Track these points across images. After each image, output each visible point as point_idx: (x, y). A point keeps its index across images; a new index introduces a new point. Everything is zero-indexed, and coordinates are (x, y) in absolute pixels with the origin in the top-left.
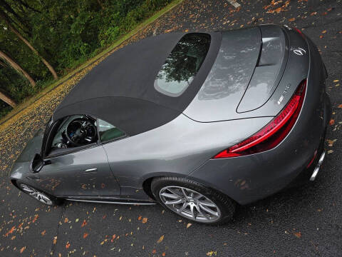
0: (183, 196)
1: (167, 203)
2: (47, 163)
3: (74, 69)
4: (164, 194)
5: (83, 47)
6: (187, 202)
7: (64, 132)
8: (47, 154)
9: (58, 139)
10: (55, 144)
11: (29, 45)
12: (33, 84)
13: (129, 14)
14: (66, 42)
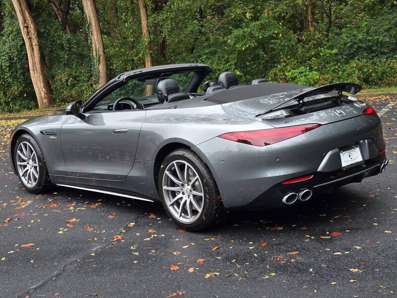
14: (207, 51)
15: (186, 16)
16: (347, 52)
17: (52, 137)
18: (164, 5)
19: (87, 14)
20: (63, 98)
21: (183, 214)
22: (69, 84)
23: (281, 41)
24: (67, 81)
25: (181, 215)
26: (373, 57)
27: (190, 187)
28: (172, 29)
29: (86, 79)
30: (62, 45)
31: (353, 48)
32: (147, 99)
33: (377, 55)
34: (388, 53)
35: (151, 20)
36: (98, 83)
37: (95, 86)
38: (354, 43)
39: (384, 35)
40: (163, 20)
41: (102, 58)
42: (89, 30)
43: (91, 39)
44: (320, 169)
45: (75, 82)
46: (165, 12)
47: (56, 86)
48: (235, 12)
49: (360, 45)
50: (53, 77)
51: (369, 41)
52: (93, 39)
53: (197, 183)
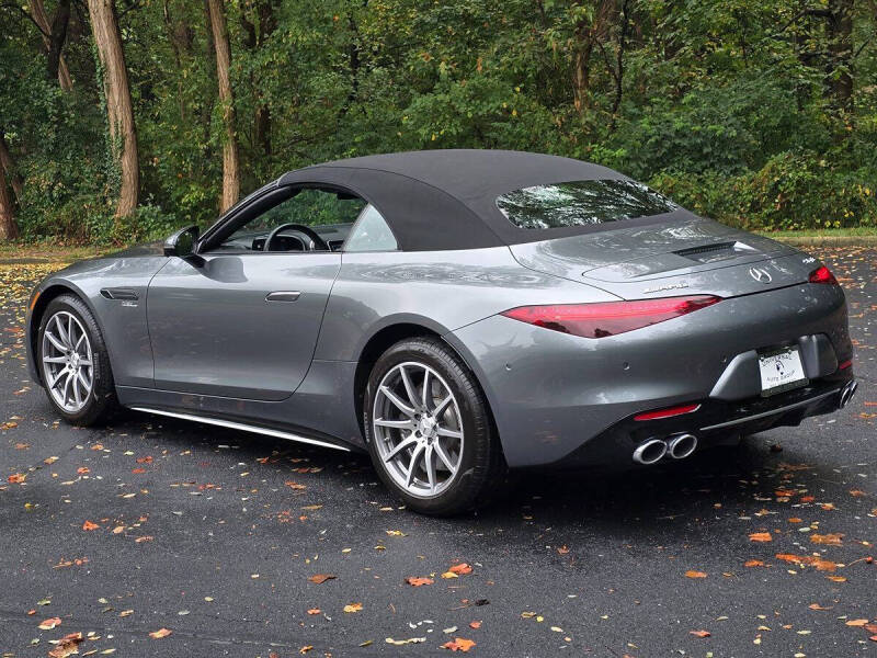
15: (313, 63)
16: (649, 156)
17: (129, 304)
18: (266, 36)
19: (100, 47)
20: (39, 226)
21: (416, 479)
22: (55, 195)
23: (514, 126)
24: (51, 188)
25: (411, 482)
26: (704, 168)
27: (432, 420)
28: (282, 89)
29: (94, 186)
30: (45, 110)
31: (662, 147)
32: (336, 231)
33: (712, 165)
34: (736, 162)
35: (237, 65)
36: (118, 195)
37: (110, 203)
38: (666, 137)
39: (730, 122)
40: (263, 68)
41: (128, 142)
42: (102, 80)
43: (106, 101)
44: (715, 391)
45: (69, 191)
46: (267, 51)
47: (28, 198)
48: (416, 58)
49: (677, 141)
50: (21, 179)
51: (698, 134)
52: (111, 101)
53: (448, 411)
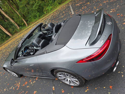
0: (66, 76)
1: (59, 78)
2: (16, 62)
3: (34, 22)
4: (58, 75)
5: (38, 14)
6: (67, 78)
7: (23, 50)
8: (16, 58)
9: (20, 53)
10: (19, 55)
11: (18, 13)
12: (18, 28)
13: (56, 2)
14: (31, 12)
17: (13, 68)
18: (19, 8)
30: (7, 24)
41: (15, 23)
42: (9, 19)
45: (14, 29)
50: (9, 31)
52: (11, 21)
